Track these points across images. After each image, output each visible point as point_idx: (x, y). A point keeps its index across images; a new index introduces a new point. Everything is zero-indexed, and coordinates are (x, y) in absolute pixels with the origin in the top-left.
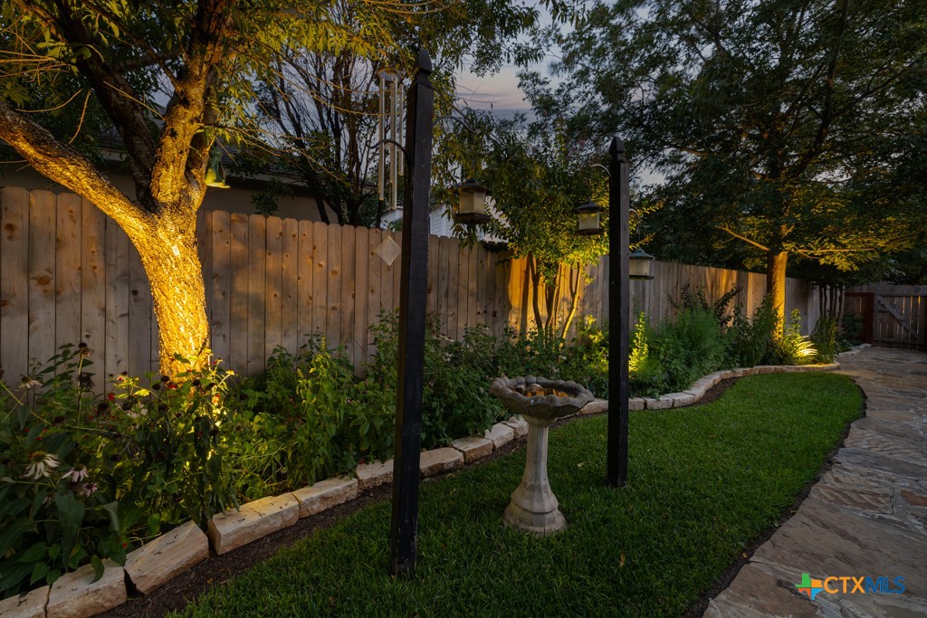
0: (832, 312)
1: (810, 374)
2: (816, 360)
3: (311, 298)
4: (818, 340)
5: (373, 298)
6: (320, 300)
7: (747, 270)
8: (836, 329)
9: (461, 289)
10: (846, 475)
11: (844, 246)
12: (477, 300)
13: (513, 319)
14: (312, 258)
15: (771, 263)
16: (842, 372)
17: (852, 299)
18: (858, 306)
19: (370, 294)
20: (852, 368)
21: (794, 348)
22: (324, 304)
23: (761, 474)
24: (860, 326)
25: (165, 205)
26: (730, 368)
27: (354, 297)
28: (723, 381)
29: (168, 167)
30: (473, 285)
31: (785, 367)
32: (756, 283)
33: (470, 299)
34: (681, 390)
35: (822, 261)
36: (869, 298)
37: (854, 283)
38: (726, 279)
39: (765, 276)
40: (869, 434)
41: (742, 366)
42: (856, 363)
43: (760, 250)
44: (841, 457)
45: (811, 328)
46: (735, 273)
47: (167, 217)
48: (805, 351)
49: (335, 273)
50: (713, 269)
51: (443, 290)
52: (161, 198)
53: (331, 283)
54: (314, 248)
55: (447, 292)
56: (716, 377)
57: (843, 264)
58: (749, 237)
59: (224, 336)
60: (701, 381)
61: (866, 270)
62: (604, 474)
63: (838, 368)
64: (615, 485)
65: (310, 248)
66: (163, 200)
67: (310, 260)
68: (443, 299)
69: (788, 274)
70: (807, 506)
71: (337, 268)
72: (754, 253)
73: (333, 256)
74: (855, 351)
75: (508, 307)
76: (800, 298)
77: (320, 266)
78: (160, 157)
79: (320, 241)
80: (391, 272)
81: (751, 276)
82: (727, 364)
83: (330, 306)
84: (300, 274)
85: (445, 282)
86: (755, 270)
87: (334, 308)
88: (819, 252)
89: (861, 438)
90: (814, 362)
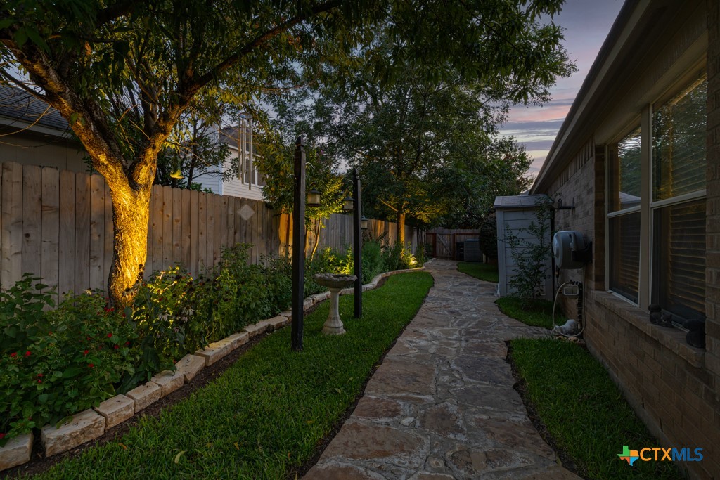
0: (421, 242)
1: (415, 272)
2: (417, 266)
3: (162, 238)
4: (417, 257)
5: (202, 238)
6: (168, 240)
7: (388, 221)
8: (424, 251)
9: (253, 232)
10: (429, 304)
11: (426, 212)
12: (263, 238)
13: (281, 250)
14: (163, 211)
15: (399, 218)
16: (426, 271)
17: (429, 236)
18: (431, 239)
19: (200, 235)
20: (429, 269)
21: (408, 261)
22: (170, 242)
23: (404, 307)
24: (431, 249)
25: (141, 185)
26: (385, 272)
27: (190, 237)
28: (383, 278)
29: (147, 165)
30: (260, 229)
31: (406, 270)
32: (392, 228)
33: (258, 238)
34: (368, 283)
35: (418, 218)
36: (434, 235)
37: (429, 228)
38: (380, 225)
39: (396, 225)
40: (435, 291)
41: (390, 271)
42: (431, 266)
43: (394, 211)
44: (427, 299)
45: (414, 251)
46: (383, 222)
47: (141, 193)
48: (413, 262)
49: (177, 221)
50: (375, 220)
51: (243, 232)
52: (139, 181)
53: (175, 228)
54: (164, 204)
55: (245, 234)
56: (380, 276)
57: (425, 220)
58: (390, 204)
59: (99, 267)
60: (375, 279)
61: (434, 222)
62: (353, 314)
63: (425, 269)
64: (358, 317)
65: (161, 204)
66: (140, 182)
67: (161, 212)
68: (244, 238)
69: (405, 224)
70: (419, 314)
71: (178, 218)
72: (391, 213)
73: (176, 210)
74: (430, 262)
75: (279, 242)
76: (409, 235)
77: (168, 216)
78: (143, 159)
79: (168, 199)
80: (213, 221)
81: (390, 224)
82: (384, 271)
83: (174, 243)
84: (154, 222)
85: (244, 227)
86: (391, 221)
87: (177, 245)
88: (417, 213)
89: (433, 293)
90: (416, 267)
